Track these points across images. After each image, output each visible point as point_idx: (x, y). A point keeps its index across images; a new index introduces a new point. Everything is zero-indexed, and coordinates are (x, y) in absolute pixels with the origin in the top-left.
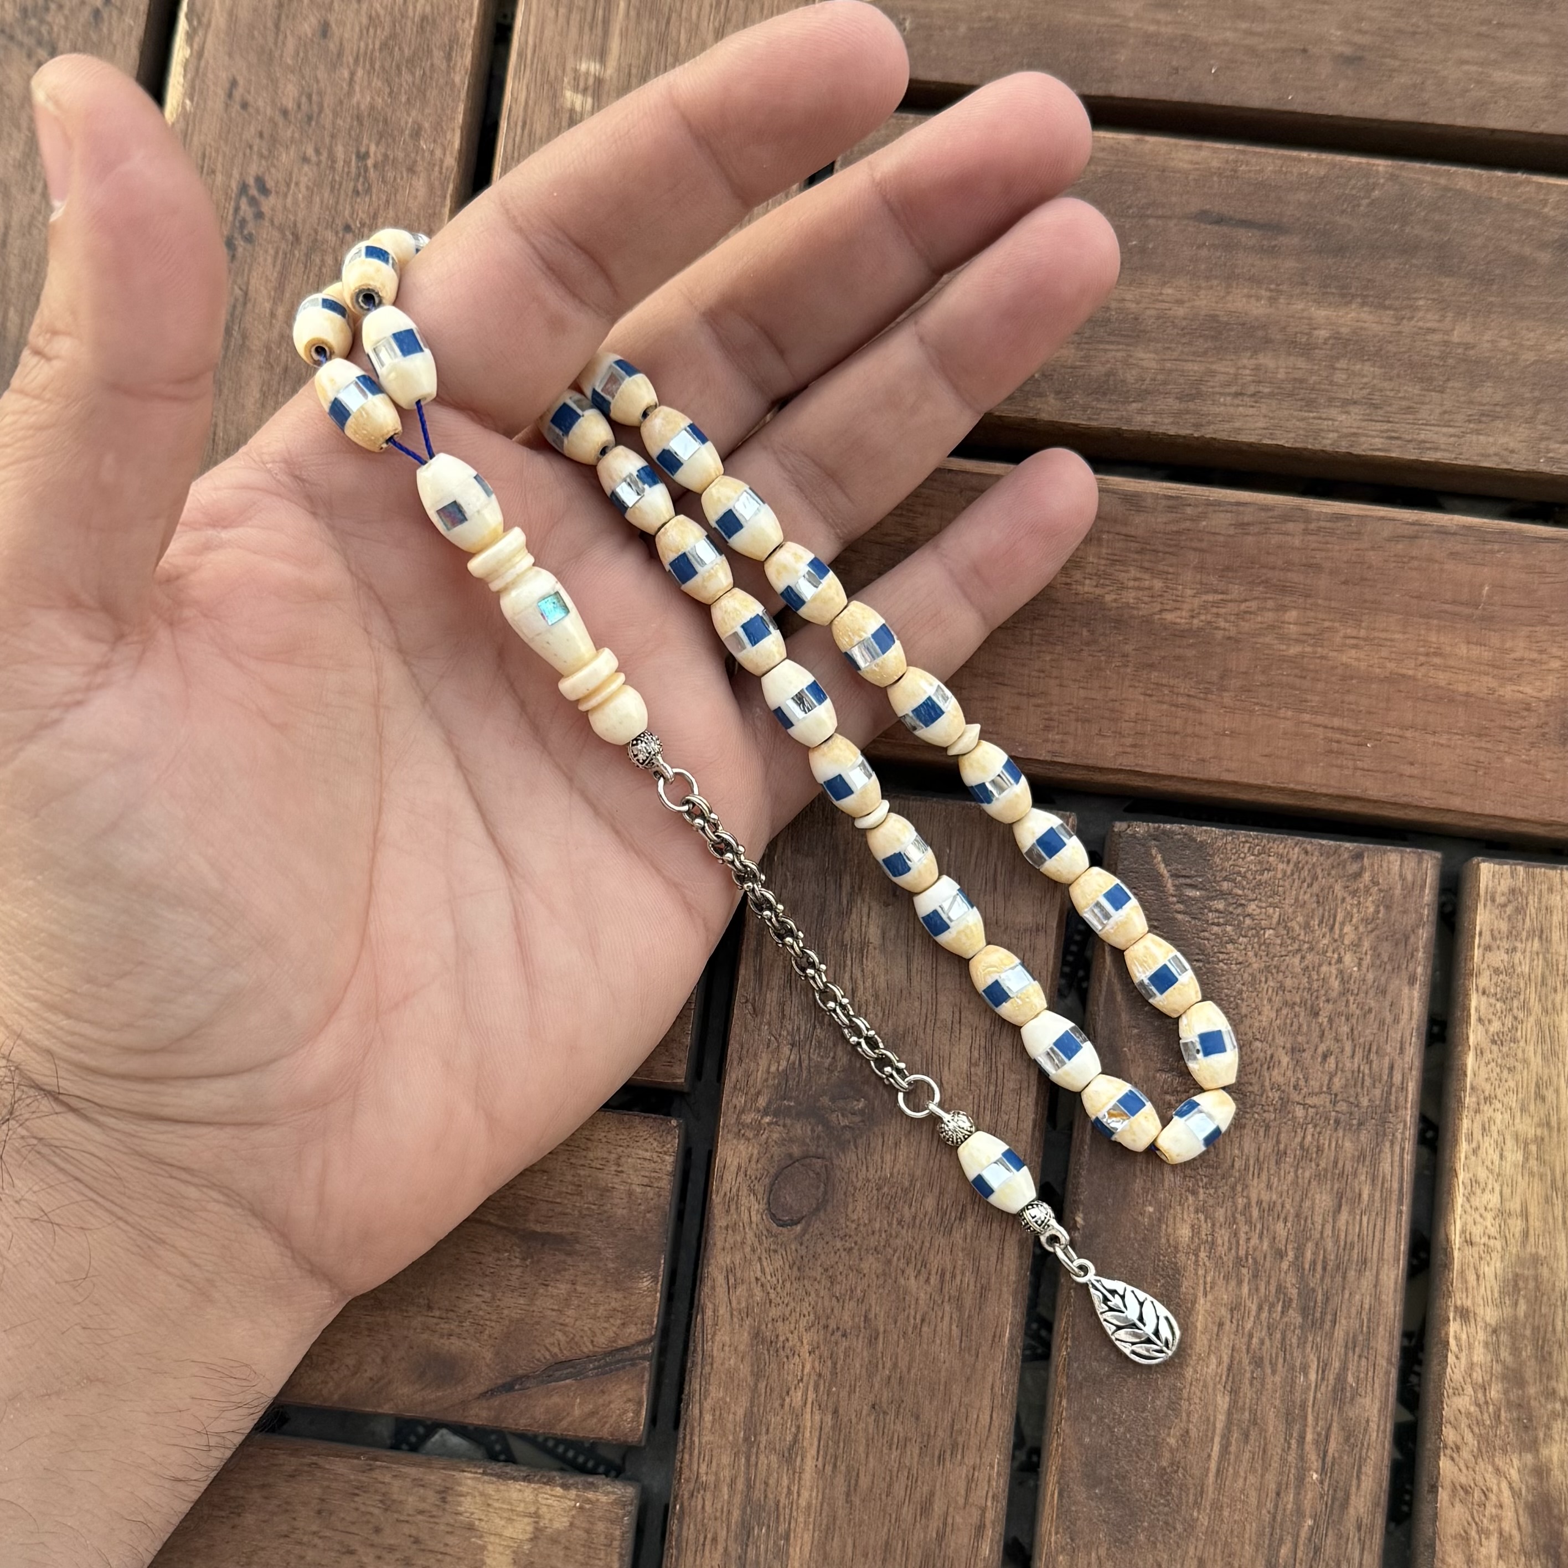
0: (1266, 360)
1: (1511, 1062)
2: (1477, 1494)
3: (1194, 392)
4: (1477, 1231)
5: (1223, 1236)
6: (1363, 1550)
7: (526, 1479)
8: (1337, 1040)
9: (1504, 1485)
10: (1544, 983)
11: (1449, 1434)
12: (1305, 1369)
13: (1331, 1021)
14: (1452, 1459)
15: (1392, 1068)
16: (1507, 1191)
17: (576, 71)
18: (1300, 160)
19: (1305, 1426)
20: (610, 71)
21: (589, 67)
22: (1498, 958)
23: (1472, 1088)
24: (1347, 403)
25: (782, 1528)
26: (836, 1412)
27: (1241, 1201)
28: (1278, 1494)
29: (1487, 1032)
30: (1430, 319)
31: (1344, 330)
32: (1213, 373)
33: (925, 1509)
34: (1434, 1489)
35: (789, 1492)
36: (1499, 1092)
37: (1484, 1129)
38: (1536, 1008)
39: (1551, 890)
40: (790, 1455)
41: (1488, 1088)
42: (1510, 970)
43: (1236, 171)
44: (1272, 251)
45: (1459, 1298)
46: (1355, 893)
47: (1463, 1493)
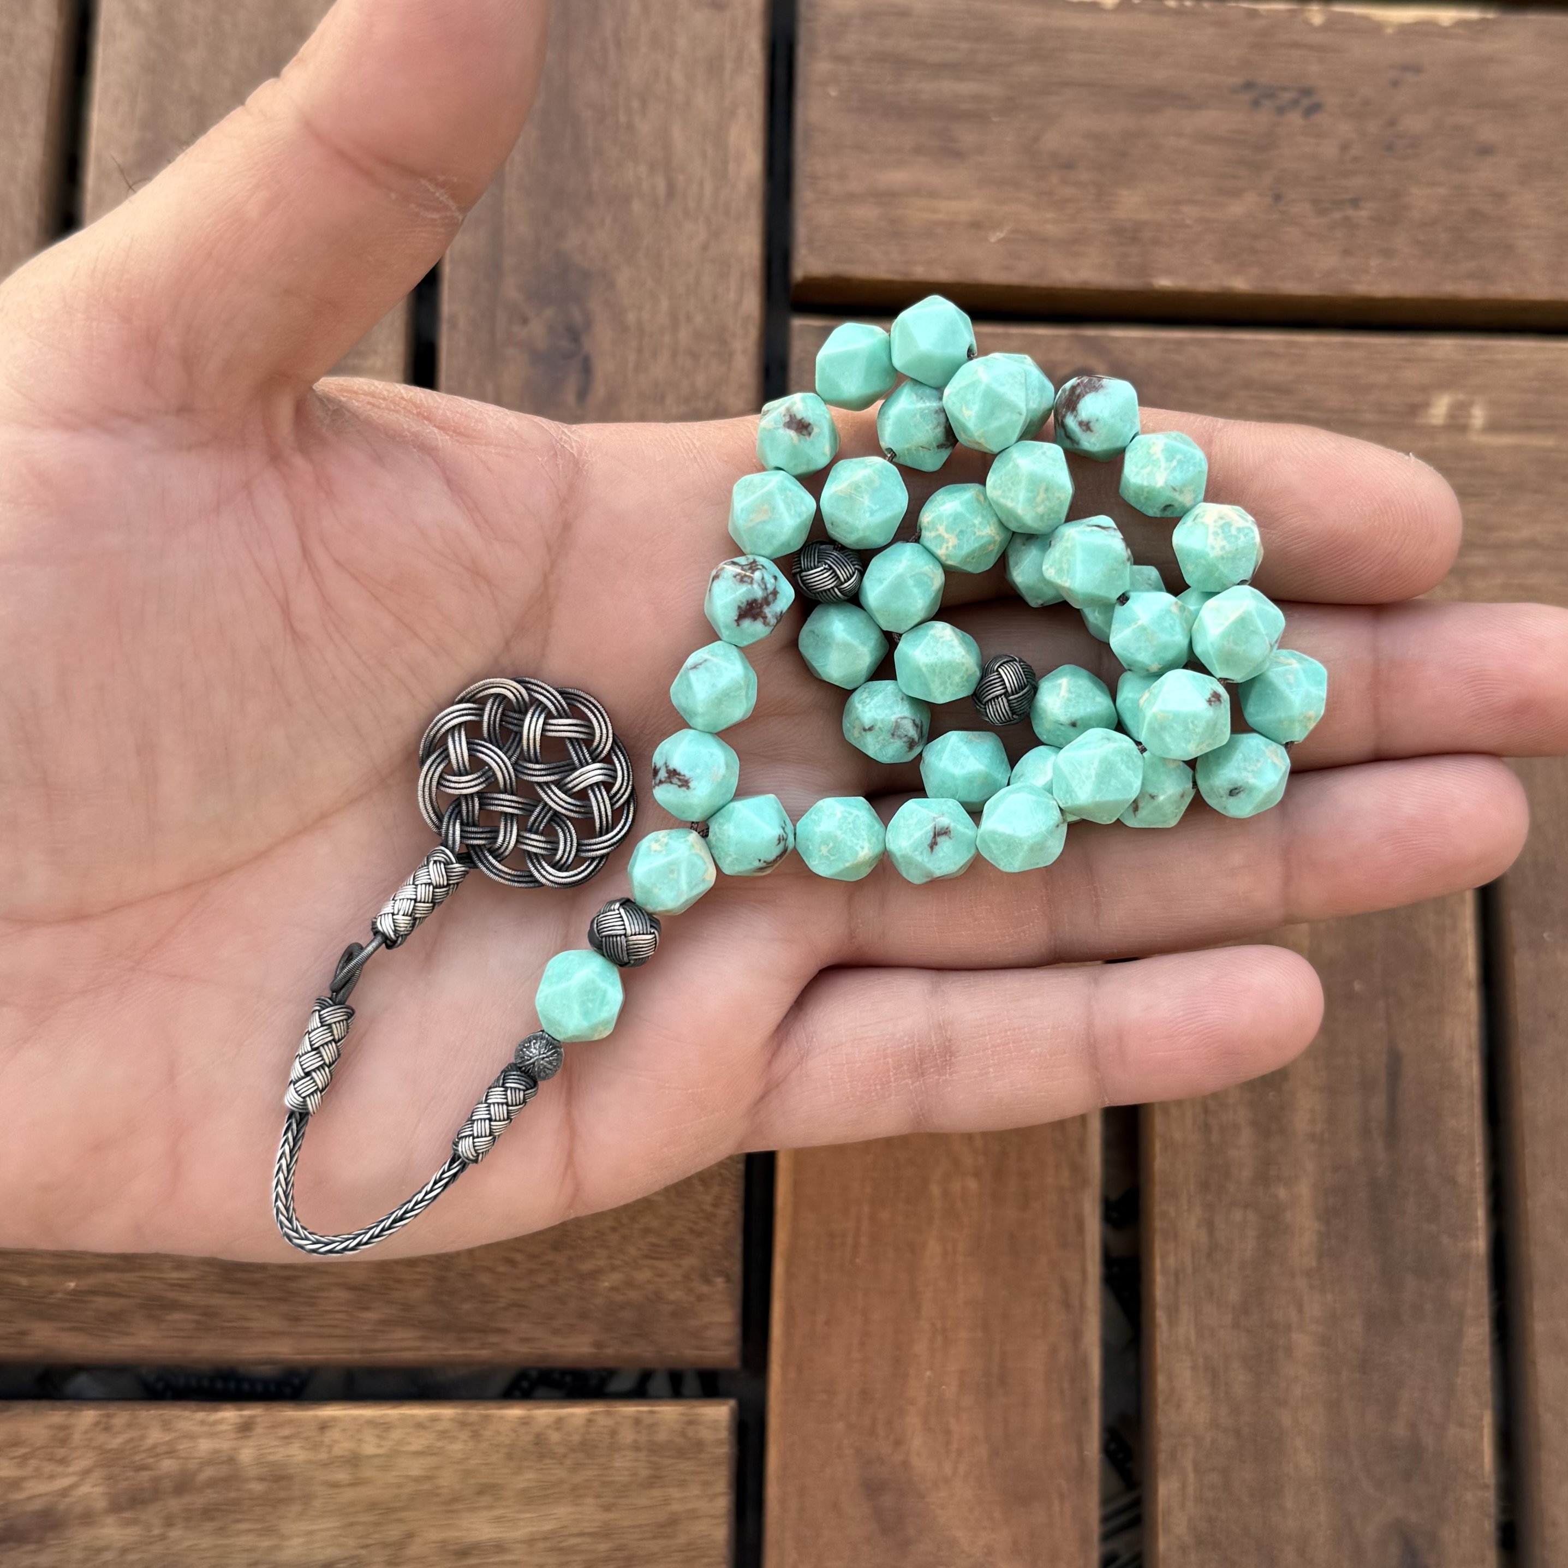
0: (1246, 1136)
10: (604, 1484)
22: (627, 1436)
24: (1210, 1226)
29: (548, 1427)
30: (1314, 1308)
31: (1288, 1216)
36: (484, 1445)
37: (444, 1432)
38: (578, 1478)
39: (706, 1484)
42: (614, 1448)
44: (1366, 1132)
46: (687, 1277)
47: (62, 1437)
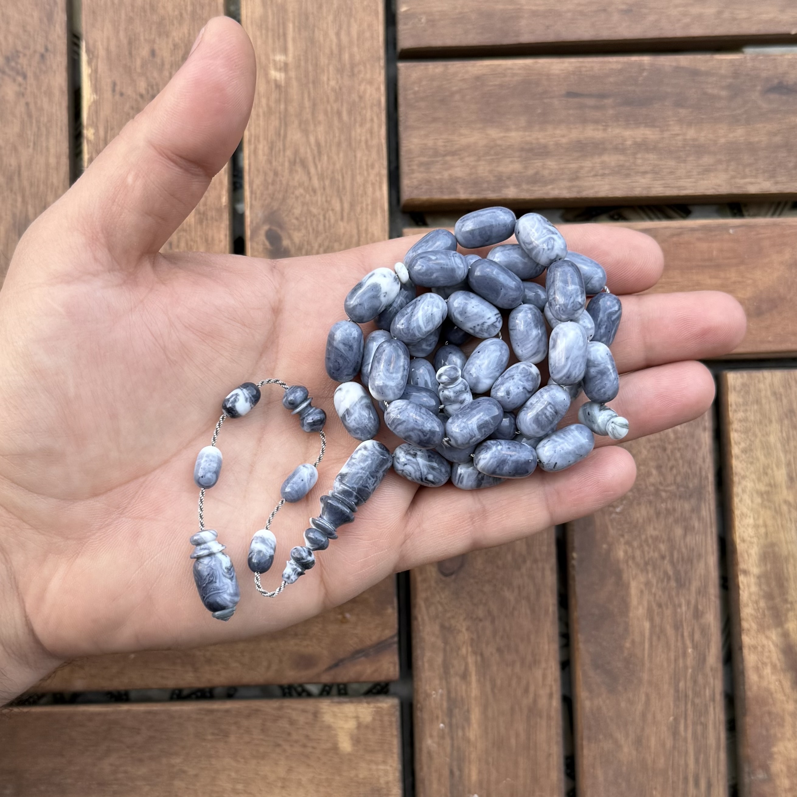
1: (751, 460)
2: (760, 649)
3: (575, 177)
4: (746, 536)
5: (638, 553)
6: (714, 679)
7: (352, 702)
8: (676, 460)
9: (770, 643)
11: (745, 625)
12: (680, 606)
13: (672, 452)
14: (747, 635)
15: (701, 469)
16: (756, 516)
17: (274, 61)
18: (609, 62)
19: (683, 628)
20: (290, 59)
21: (280, 58)
23: (736, 474)
25: (466, 708)
26: (482, 655)
27: (643, 537)
28: (676, 660)
32: (581, 168)
33: (526, 691)
34: (741, 648)
35: (466, 691)
40: (465, 676)
41: (742, 473)
43: (580, 71)
45: (742, 566)
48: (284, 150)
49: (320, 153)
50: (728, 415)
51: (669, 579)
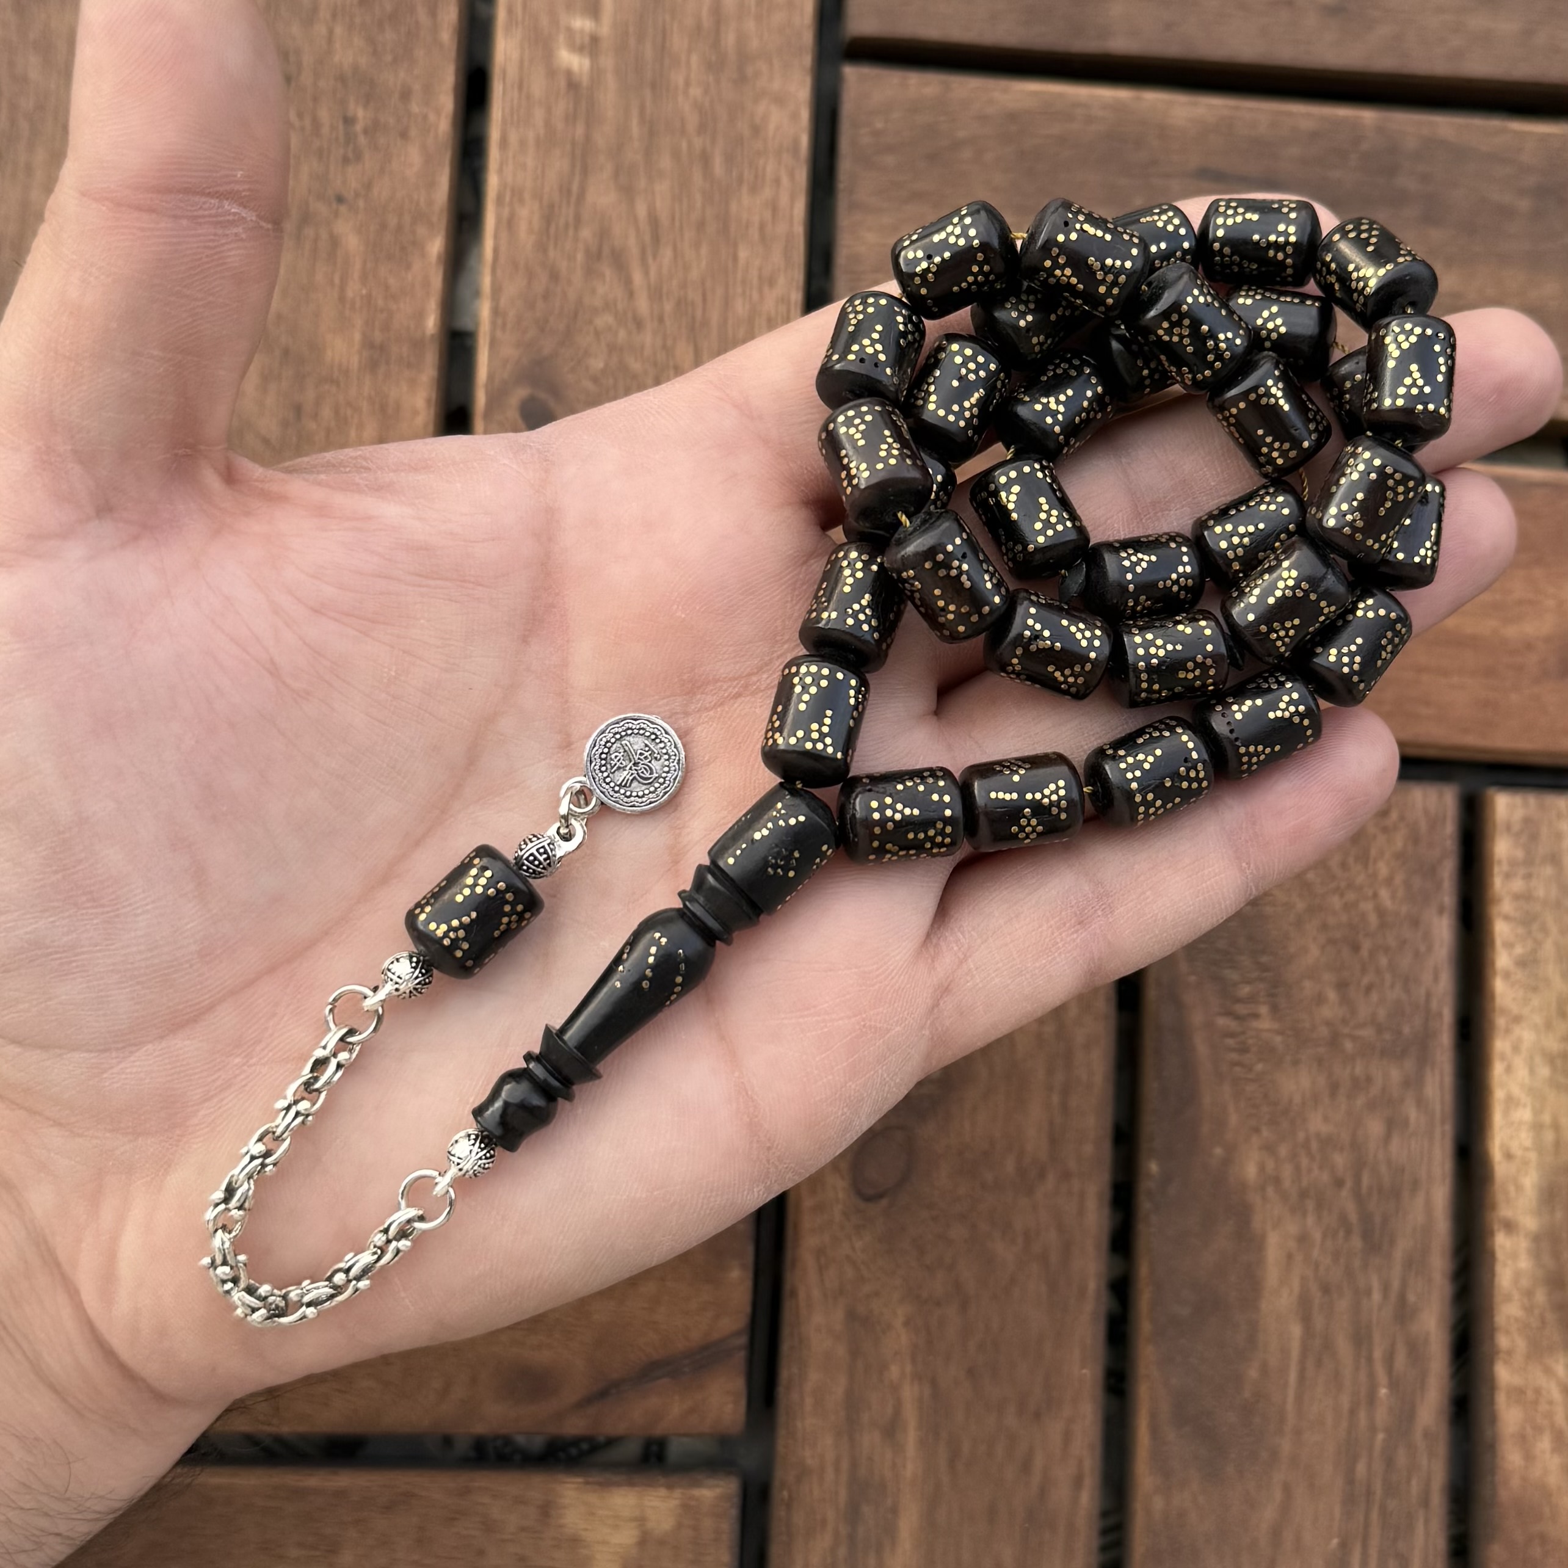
1: (1533, 982)
6: (1430, 1457)
8: (1378, 972)
9: (1553, 1384)
11: (1503, 1341)
13: (1371, 954)
15: (1428, 995)
16: (1538, 1105)
17: (569, 30)
19: (1372, 1343)
20: (605, 29)
21: (581, 24)
22: (1519, 884)
23: (1501, 1011)
25: (889, 1502)
27: (1300, 1136)
28: (1353, 1412)
29: (1512, 955)
33: (1026, 1469)
34: (1491, 1394)
35: (893, 1465)
36: (1525, 1012)
40: (892, 1430)
41: (1515, 1010)
42: (1528, 896)
43: (1230, 127)
46: (1385, 830)
47: (1518, 1393)
48: (577, 228)
49: (656, 239)
50: (1493, 884)
51: (1349, 1232)
